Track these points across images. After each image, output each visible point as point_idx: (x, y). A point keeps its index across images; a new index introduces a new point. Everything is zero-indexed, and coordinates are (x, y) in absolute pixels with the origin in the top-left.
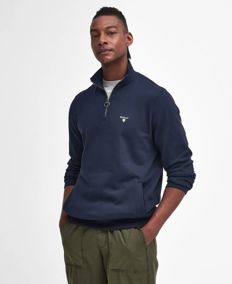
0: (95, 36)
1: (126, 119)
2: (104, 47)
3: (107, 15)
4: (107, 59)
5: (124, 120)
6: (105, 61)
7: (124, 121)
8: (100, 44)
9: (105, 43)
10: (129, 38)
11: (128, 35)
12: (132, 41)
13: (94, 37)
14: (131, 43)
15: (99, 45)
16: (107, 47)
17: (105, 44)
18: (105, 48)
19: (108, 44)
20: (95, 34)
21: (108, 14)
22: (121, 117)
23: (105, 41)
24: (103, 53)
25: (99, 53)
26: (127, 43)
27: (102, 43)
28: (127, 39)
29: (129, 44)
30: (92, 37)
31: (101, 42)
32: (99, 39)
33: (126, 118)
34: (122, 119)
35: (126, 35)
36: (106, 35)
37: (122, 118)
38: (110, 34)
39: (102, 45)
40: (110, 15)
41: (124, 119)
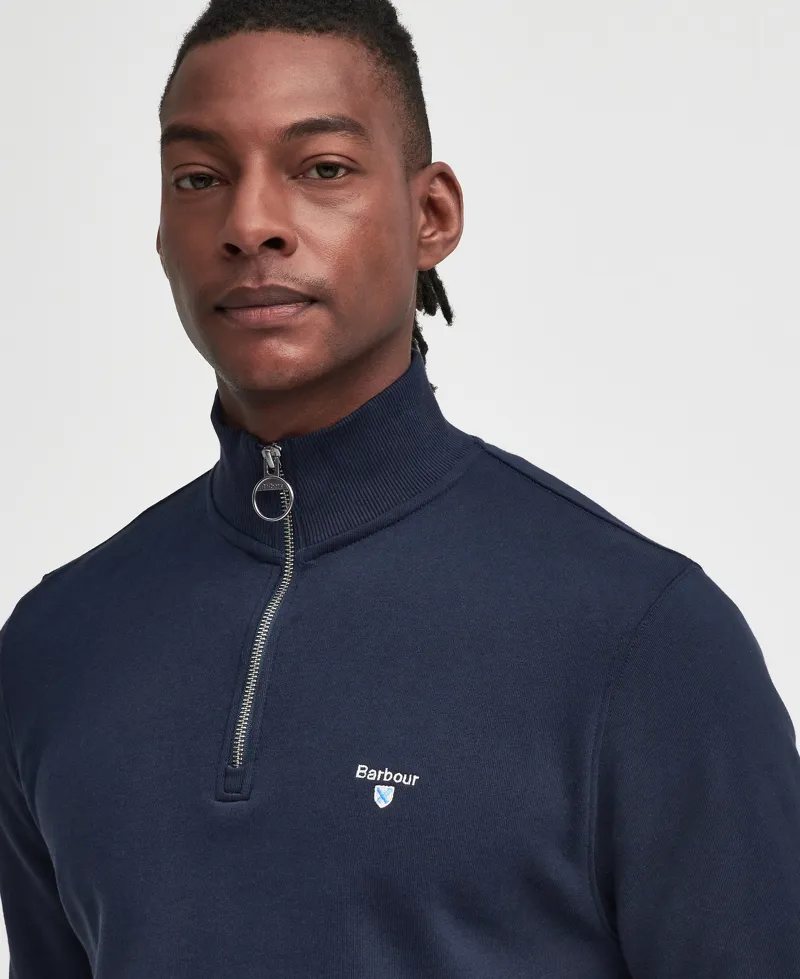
0: (197, 178)
1: (399, 788)
2: (261, 277)
3: (300, 28)
4: (279, 363)
5: (384, 797)
6: (262, 377)
7: (382, 805)
8: (233, 249)
9: (276, 244)
10: (433, 207)
11: (432, 181)
12: (454, 231)
13: (187, 184)
14: (451, 243)
15: (228, 255)
16: (286, 277)
17: (274, 253)
18: (269, 281)
19: (289, 255)
20: (201, 161)
21: (303, 21)
22: (361, 771)
23: (277, 229)
24: (254, 315)
25: (220, 309)
26: (420, 244)
27: (252, 242)
28: (422, 218)
29: (438, 249)
30: (178, 181)
31: (239, 233)
32: (230, 204)
33: (402, 779)
34: (369, 786)
35: (419, 185)
36: (284, 177)
37: (373, 775)
38: (314, 174)
39: (247, 259)
40: (320, 31)
41: (382, 783)
